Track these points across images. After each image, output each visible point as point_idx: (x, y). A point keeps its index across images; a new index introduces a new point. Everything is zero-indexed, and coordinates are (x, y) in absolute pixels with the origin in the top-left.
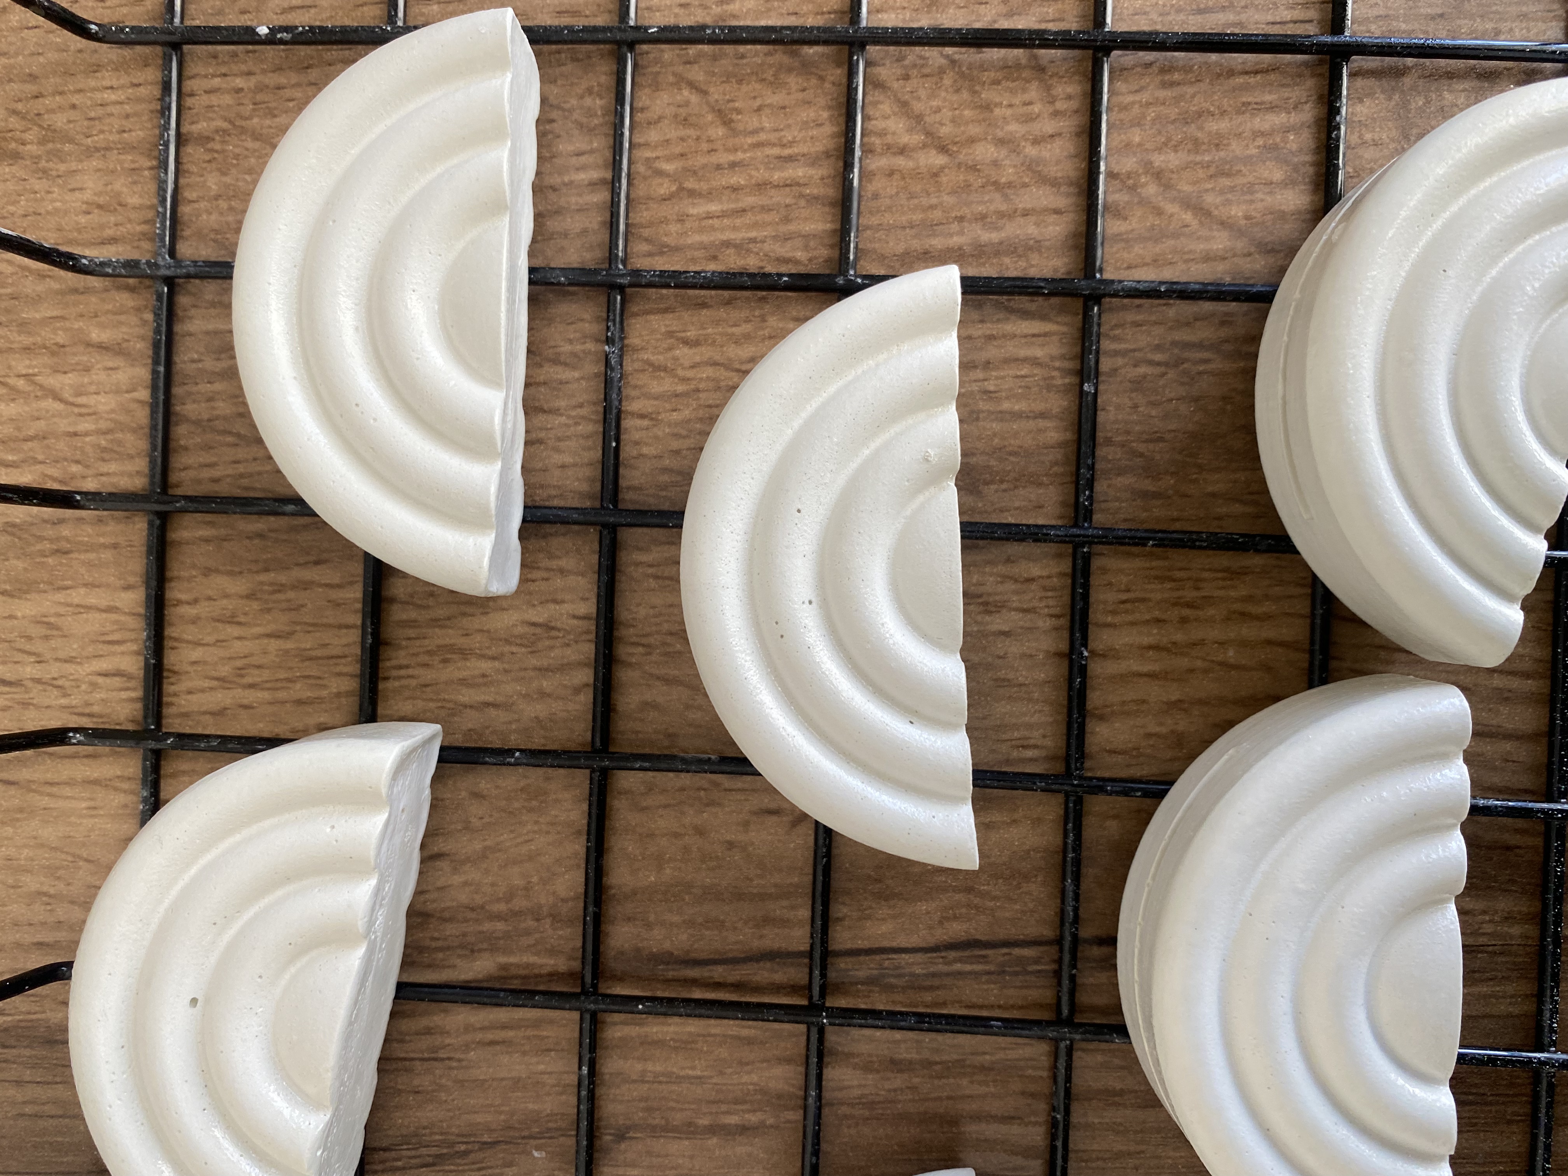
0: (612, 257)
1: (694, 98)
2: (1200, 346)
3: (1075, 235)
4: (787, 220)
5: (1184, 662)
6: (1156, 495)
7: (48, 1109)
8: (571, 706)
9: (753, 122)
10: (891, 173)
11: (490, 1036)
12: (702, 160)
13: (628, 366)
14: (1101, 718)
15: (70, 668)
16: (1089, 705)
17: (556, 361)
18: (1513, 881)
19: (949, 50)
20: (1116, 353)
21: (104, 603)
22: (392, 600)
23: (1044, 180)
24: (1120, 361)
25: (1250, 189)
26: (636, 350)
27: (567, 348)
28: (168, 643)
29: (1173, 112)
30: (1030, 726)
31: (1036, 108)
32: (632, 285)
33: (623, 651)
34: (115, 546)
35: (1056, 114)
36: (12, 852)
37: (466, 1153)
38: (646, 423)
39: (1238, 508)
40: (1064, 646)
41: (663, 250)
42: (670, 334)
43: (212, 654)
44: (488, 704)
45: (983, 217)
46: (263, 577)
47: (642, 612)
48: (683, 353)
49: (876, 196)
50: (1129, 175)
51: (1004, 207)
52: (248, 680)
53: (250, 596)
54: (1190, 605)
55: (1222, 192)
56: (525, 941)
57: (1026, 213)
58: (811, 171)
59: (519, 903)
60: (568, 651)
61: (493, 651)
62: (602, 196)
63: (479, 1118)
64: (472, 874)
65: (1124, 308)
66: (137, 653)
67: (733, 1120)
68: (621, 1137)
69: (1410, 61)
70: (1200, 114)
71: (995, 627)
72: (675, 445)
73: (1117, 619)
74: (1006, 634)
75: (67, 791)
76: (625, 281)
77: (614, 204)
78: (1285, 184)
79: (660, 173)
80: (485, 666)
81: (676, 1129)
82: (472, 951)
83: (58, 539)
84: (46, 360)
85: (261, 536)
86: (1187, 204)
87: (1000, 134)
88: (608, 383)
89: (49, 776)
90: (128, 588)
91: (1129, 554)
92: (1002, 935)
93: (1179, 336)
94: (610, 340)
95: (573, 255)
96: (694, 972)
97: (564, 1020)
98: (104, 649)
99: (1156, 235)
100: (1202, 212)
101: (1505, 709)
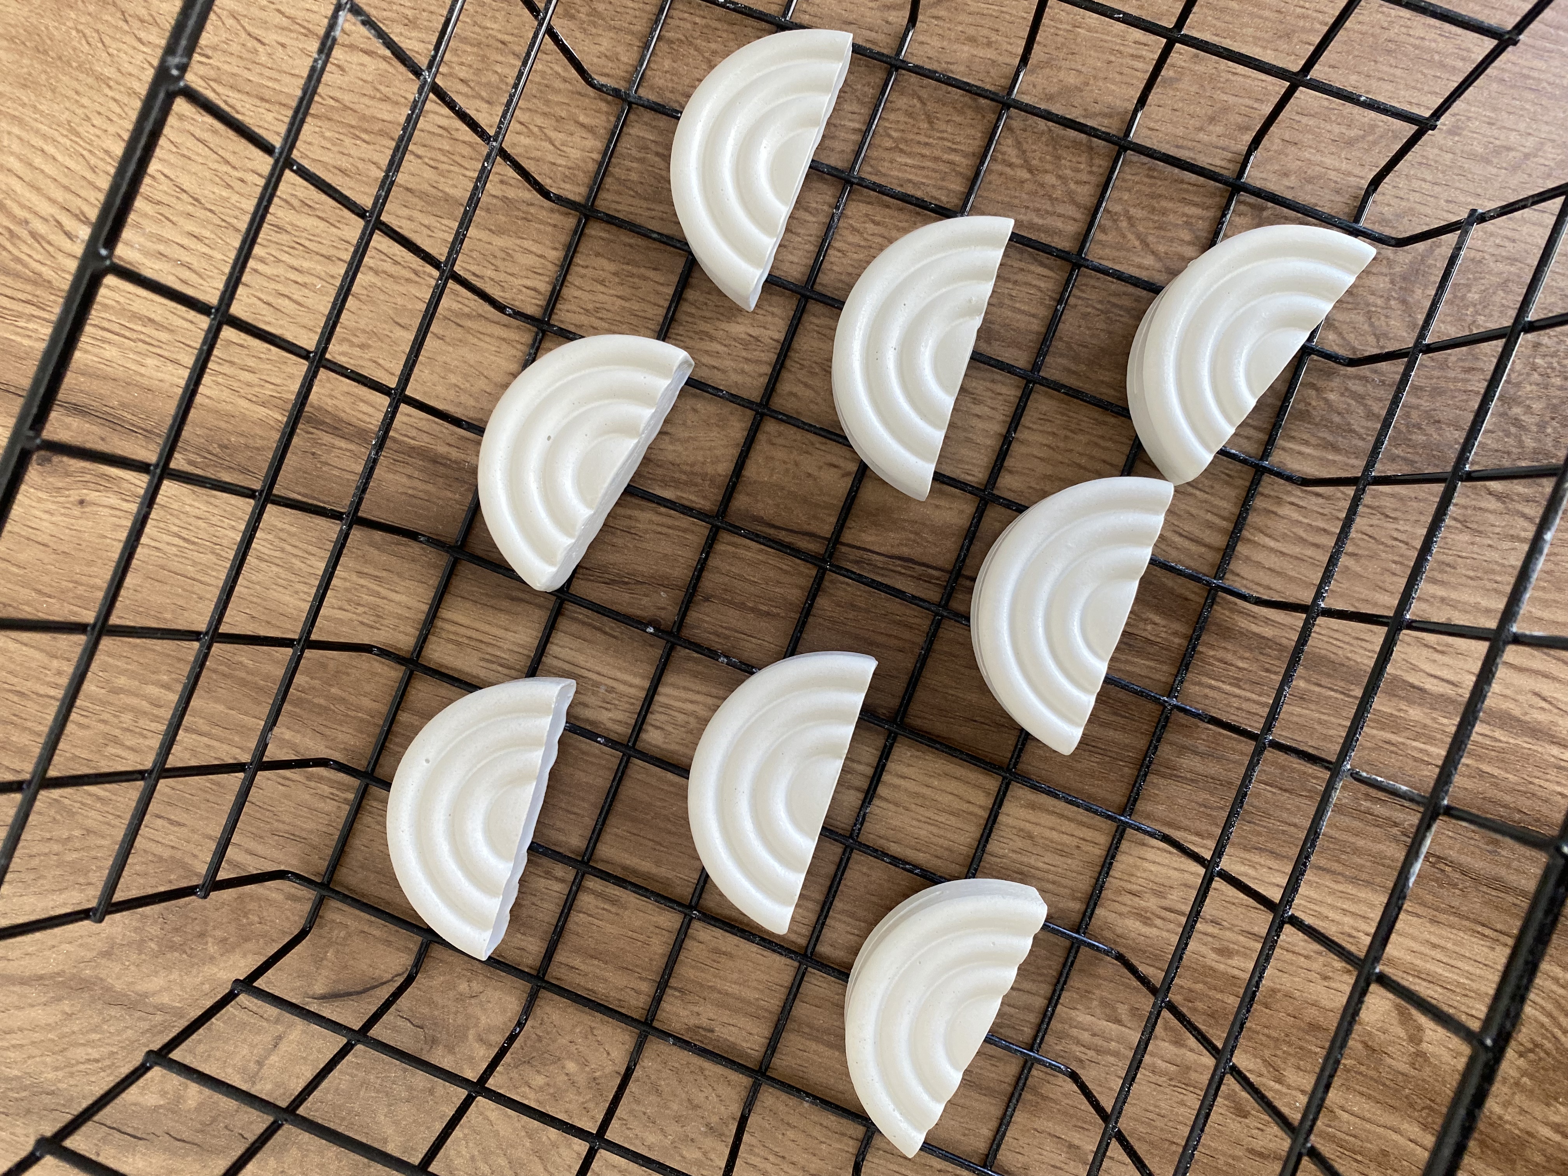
0: (852, 168)
1: (918, 105)
2: (1121, 307)
3: (1079, 233)
4: (943, 179)
5: (1060, 458)
6: (1074, 372)
7: (421, 495)
8: (755, 382)
9: (943, 127)
10: (1001, 174)
11: (659, 529)
12: (911, 136)
13: (841, 224)
14: (1010, 472)
15: (511, 279)
16: (1006, 463)
17: (806, 210)
18: (1183, 616)
19: (1050, 124)
20: (1079, 298)
21: (539, 252)
22: (686, 300)
23: (1073, 202)
24: (1080, 302)
25: (1172, 240)
26: (847, 217)
27: (814, 205)
28: (566, 284)
29: (1148, 190)
30: (974, 464)
31: (1082, 166)
32: (857, 184)
33: (788, 363)
34: (555, 226)
35: (1090, 172)
36: (448, 360)
37: (627, 583)
38: (840, 254)
39: (1112, 392)
40: (1004, 431)
41: (877, 173)
42: (867, 215)
43: (586, 296)
44: (714, 367)
45: (1038, 210)
46: (625, 267)
47: (805, 347)
48: (870, 226)
49: (990, 182)
50: (1115, 214)
51: (1050, 209)
52: (602, 316)
53: (615, 274)
54: (1072, 431)
55: (1158, 237)
56: (693, 489)
57: (1059, 216)
58: (963, 160)
59: (696, 469)
60: (762, 355)
61: (727, 342)
62: (858, 137)
63: (640, 568)
64: (679, 447)
65: (1091, 277)
66: (548, 283)
67: (764, 608)
68: (707, 599)
69: (1270, 204)
70: (1160, 196)
71: (973, 411)
72: (850, 270)
73: (1035, 427)
74: (978, 416)
75: (488, 339)
76: (855, 181)
77: (862, 143)
78: (1189, 243)
79: (889, 136)
80: (718, 347)
81: (734, 604)
82: (665, 485)
83: (528, 213)
84: (553, 123)
85: (631, 246)
86: (1139, 236)
87: (1060, 173)
88: (829, 227)
89: (481, 329)
90: (555, 249)
91: (1051, 397)
92: (925, 560)
93: (1113, 300)
94: (837, 208)
95: (834, 160)
96: (772, 531)
97: (702, 529)
98: (531, 274)
99: (1119, 247)
100: (1145, 244)
101: (1208, 532)
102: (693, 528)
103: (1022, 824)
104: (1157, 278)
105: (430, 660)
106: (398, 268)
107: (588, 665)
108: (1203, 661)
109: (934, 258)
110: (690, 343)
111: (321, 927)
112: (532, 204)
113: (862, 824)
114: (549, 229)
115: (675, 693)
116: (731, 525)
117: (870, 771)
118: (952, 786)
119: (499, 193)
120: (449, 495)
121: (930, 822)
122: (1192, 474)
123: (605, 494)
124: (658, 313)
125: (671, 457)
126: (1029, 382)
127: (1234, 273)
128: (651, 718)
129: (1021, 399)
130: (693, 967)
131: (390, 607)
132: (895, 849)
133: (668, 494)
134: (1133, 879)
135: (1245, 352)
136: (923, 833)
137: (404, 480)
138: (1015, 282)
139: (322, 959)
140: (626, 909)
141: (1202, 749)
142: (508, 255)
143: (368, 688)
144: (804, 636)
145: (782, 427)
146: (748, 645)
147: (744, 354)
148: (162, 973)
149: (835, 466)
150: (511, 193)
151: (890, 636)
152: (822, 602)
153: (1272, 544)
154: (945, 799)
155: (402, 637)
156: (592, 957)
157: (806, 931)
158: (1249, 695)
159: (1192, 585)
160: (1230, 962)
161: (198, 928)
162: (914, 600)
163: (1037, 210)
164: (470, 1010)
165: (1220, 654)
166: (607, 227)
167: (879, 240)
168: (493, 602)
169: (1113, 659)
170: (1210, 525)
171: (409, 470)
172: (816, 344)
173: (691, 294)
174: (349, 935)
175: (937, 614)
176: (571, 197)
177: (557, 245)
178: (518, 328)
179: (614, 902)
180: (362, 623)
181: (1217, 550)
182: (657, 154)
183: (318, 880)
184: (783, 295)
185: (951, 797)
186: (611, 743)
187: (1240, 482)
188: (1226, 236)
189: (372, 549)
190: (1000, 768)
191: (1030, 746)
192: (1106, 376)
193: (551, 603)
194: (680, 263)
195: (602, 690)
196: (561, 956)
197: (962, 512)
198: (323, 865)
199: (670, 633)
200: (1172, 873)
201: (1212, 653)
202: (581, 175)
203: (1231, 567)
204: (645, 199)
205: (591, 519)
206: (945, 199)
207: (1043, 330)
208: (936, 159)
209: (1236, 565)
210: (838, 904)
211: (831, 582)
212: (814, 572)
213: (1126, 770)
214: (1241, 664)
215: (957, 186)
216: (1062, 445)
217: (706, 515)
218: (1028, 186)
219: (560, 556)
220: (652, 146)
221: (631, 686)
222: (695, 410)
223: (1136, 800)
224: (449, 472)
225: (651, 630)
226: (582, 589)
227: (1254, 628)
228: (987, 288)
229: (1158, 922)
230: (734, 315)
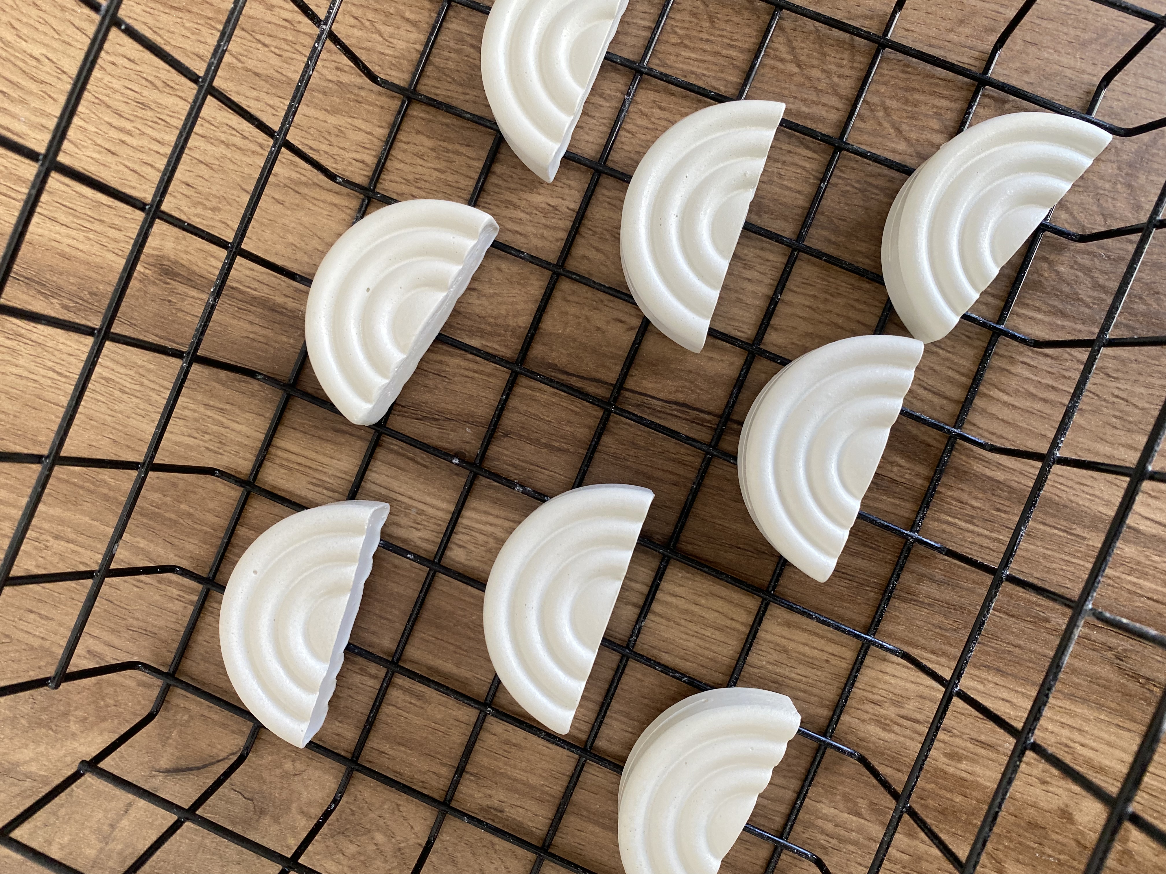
0: (643, 59)
1: (702, 6)
2: (877, 187)
3: (841, 121)
4: (722, 72)
5: (820, 318)
6: (834, 243)
7: (261, 339)
8: (552, 246)
9: (723, 25)
10: (773, 68)
11: (466, 373)
12: (695, 34)
13: (631, 109)
14: (776, 329)
15: (343, 152)
16: (772, 322)
17: (601, 96)
18: (925, 460)
19: (818, 24)
20: (840, 177)
21: (368, 130)
22: (494, 173)
23: (836, 94)
24: (840, 181)
25: (923, 128)
26: (637, 103)
27: (608, 92)
28: (390, 157)
29: (902, 84)
30: (744, 323)
31: (845, 62)
32: (647, 74)
33: (582, 230)
34: (382, 107)
35: (852, 68)
36: (287, 222)
37: (437, 420)
38: (629, 135)
39: (867, 261)
40: (771, 293)
41: (665, 64)
42: (654, 102)
43: (408, 168)
44: (517, 232)
46: (442, 143)
47: (598, 216)
48: (657, 111)
49: (763, 75)
50: (873, 105)
51: (815, 99)
52: (419, 185)
53: (433, 149)
54: (831, 295)
55: (910, 125)
56: (497, 339)
57: (824, 105)
58: (740, 55)
59: (500, 321)
60: (560, 222)
61: (529, 210)
62: (647, 34)
63: (449, 407)
64: (485, 302)
65: (850, 159)
66: (374, 156)
67: (556, 444)
68: (506, 435)
69: (1012, 98)
70: (913, 89)
71: (745, 276)
72: (639, 149)
73: (798, 290)
74: (749, 280)
75: (321, 205)
76: (645, 71)
77: (652, 38)
78: (938, 131)
79: (676, 33)
80: (522, 215)
81: (530, 440)
82: (472, 334)
83: (358, 95)
84: (383, 18)
85: (447, 125)
86: (893, 125)
87: (825, 68)
88: (621, 111)
89: (315, 196)
90: (381, 127)
91: (814, 264)
92: (698, 406)
93: (869, 180)
94: (628, 94)
95: (626, 53)
96: (563, 377)
97: (503, 374)
98: (360, 149)
99: (875, 134)
100: (899, 131)
101: (949, 386)
102: (495, 372)
103: (779, 640)
104: (909, 162)
105: (265, 483)
106: (246, 142)
107: (402, 490)
108: (942, 500)
109: (714, 136)
110: (497, 211)
111: (167, 710)
112: (362, 88)
113: (637, 636)
114: (377, 110)
115: (477, 516)
116: (528, 371)
117: (645, 590)
118: (718, 604)
119: (334, 79)
120: (285, 339)
121: (697, 635)
122: (940, 334)
123: (417, 341)
124: (469, 184)
125: (477, 310)
126: (794, 250)
127: (982, 155)
128: (455, 538)
129: (786, 265)
130: (486, 756)
131: (232, 436)
132: (666, 659)
133: (475, 342)
134: (875, 690)
135: (990, 225)
136: (691, 645)
137: (247, 326)
138: (784, 163)
139: (168, 738)
140: (430, 703)
141: (938, 577)
142: (340, 132)
143: (211, 505)
144: (590, 469)
145: (576, 286)
146: (541, 476)
147: (544, 221)
148: (32, 746)
149: (621, 321)
150: (345, 78)
151: (666, 471)
152: (607, 440)
153: (1005, 398)
154: (711, 616)
155: (241, 461)
156: (399, 744)
157: (586, 727)
158: (981, 530)
159: (934, 432)
160: (959, 765)
161: (62, 708)
162: (688, 440)
163: (804, 100)
164: (294, 786)
165: (956, 494)
166: (428, 109)
167: (664, 123)
168: (320, 433)
169: (865, 497)
170: (951, 381)
171: (251, 317)
172: (607, 214)
173: (498, 168)
174: (191, 718)
175: (707, 453)
176: (396, 82)
177: (384, 124)
178: (348, 195)
179: (419, 697)
180: (208, 449)
181: (956, 402)
182: (472, 46)
183: (165, 670)
184: (579, 169)
185: (716, 614)
186: (419, 559)
187: (978, 343)
188: (971, 125)
189: (217, 386)
190: (761, 590)
191: (787, 572)
192: (862, 247)
193: (370, 435)
194: (489, 142)
195: (413, 512)
196: (374, 742)
197: (731, 364)
198: (170, 657)
199: (473, 464)
200: (909, 685)
201: (950, 493)
202: (406, 62)
203: (969, 418)
204: (461, 85)
205: (404, 364)
206: (722, 89)
207: (807, 205)
208: (716, 54)
209: (973, 417)
210: (614, 705)
211: (616, 423)
212: (600, 414)
213: (872, 594)
214: (975, 503)
215: (734, 78)
216: (821, 306)
217: (507, 362)
218: (797, 79)
219: (376, 393)
220: (468, 39)
221: (438, 509)
222: (499, 270)
223: (879, 621)
224: (285, 319)
225: (456, 461)
226: (397, 423)
227: (988, 472)
228: (759, 164)
229: (896, 728)
230: (535, 187)
